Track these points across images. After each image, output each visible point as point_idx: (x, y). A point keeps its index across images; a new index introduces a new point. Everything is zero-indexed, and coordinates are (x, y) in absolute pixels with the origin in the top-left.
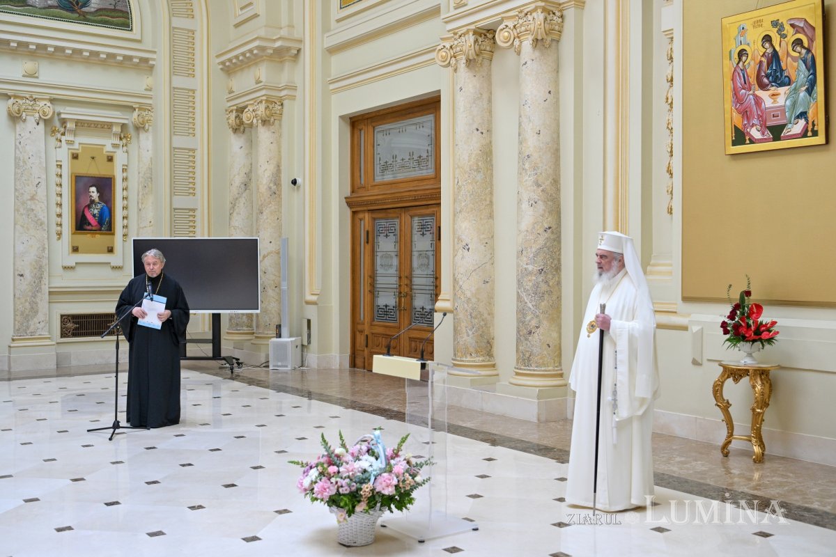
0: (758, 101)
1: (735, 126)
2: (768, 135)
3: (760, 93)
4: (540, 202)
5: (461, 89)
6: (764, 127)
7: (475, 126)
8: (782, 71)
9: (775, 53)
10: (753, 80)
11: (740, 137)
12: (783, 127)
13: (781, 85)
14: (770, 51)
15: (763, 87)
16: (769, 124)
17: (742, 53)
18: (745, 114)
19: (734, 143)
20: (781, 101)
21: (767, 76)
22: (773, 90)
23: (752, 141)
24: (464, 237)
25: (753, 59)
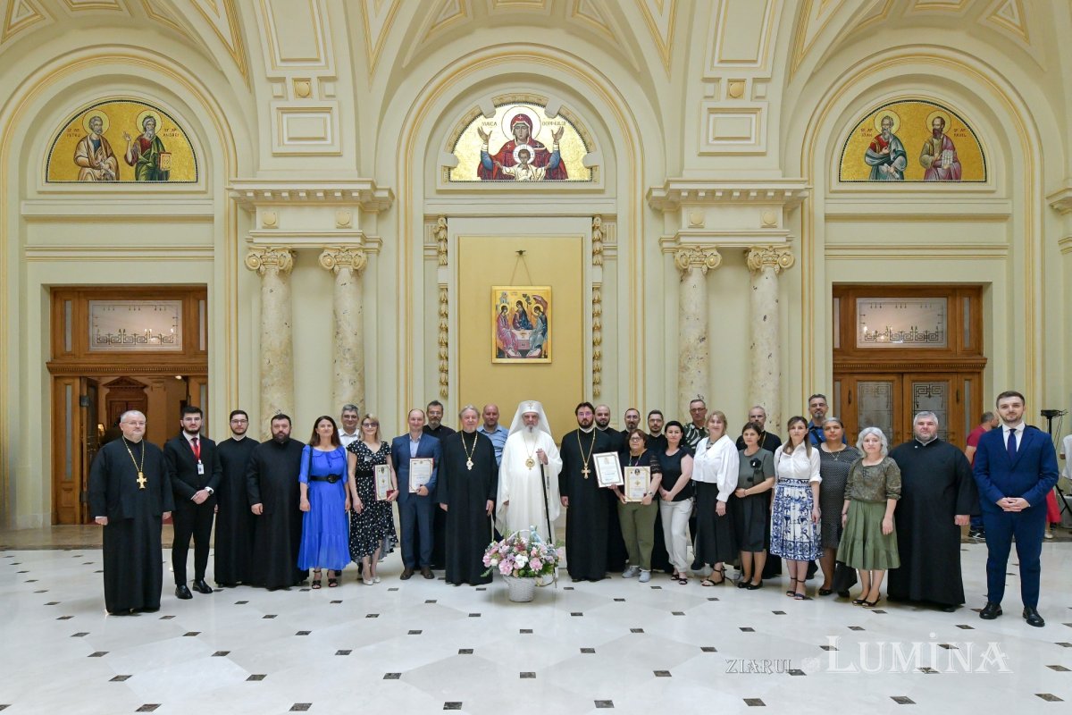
0: (513, 336)
1: (499, 349)
2: (519, 354)
3: (514, 331)
4: (357, 383)
5: (271, 291)
6: (516, 350)
7: (285, 321)
8: (528, 321)
9: (524, 312)
10: (510, 323)
11: (501, 354)
12: (528, 351)
13: (528, 329)
14: (521, 309)
15: (516, 328)
16: (519, 348)
17: (504, 308)
18: (505, 341)
19: (497, 357)
20: (527, 337)
21: (519, 323)
22: (522, 331)
23: (509, 357)
24: (276, 405)
25: (511, 312)
